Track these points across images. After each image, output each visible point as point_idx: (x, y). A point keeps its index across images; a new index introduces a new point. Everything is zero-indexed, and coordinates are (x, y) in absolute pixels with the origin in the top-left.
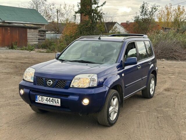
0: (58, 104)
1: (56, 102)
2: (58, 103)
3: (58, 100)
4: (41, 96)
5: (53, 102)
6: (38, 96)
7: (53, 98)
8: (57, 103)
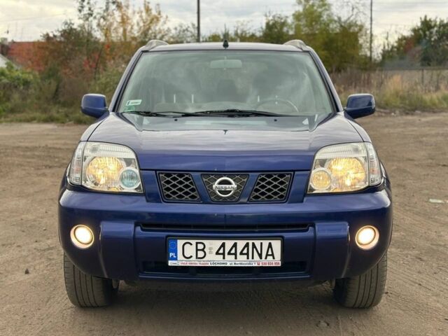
0: (270, 258)
1: (260, 256)
2: (273, 255)
3: (270, 246)
4: (194, 242)
5: (247, 254)
6: (180, 243)
7: (251, 242)
8: (267, 255)
